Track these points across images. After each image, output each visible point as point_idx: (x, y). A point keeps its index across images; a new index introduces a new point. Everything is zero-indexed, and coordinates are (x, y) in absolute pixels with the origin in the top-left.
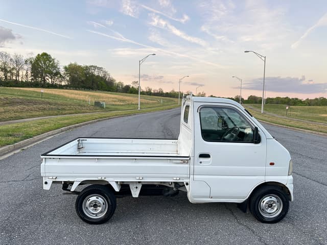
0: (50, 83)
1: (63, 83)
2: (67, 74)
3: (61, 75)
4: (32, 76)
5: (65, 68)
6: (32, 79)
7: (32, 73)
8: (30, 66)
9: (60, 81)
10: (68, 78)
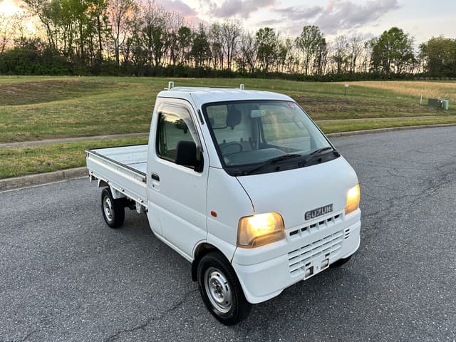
0: (396, 72)
1: (415, 72)
2: (425, 56)
3: (413, 59)
4: (372, 64)
5: (423, 47)
6: (372, 69)
7: (371, 60)
8: (371, 50)
9: (411, 69)
10: (425, 62)
